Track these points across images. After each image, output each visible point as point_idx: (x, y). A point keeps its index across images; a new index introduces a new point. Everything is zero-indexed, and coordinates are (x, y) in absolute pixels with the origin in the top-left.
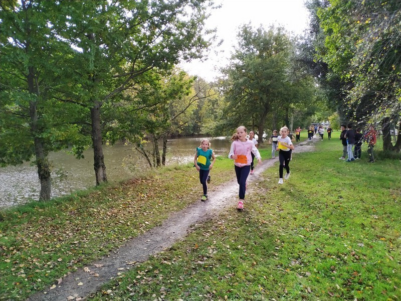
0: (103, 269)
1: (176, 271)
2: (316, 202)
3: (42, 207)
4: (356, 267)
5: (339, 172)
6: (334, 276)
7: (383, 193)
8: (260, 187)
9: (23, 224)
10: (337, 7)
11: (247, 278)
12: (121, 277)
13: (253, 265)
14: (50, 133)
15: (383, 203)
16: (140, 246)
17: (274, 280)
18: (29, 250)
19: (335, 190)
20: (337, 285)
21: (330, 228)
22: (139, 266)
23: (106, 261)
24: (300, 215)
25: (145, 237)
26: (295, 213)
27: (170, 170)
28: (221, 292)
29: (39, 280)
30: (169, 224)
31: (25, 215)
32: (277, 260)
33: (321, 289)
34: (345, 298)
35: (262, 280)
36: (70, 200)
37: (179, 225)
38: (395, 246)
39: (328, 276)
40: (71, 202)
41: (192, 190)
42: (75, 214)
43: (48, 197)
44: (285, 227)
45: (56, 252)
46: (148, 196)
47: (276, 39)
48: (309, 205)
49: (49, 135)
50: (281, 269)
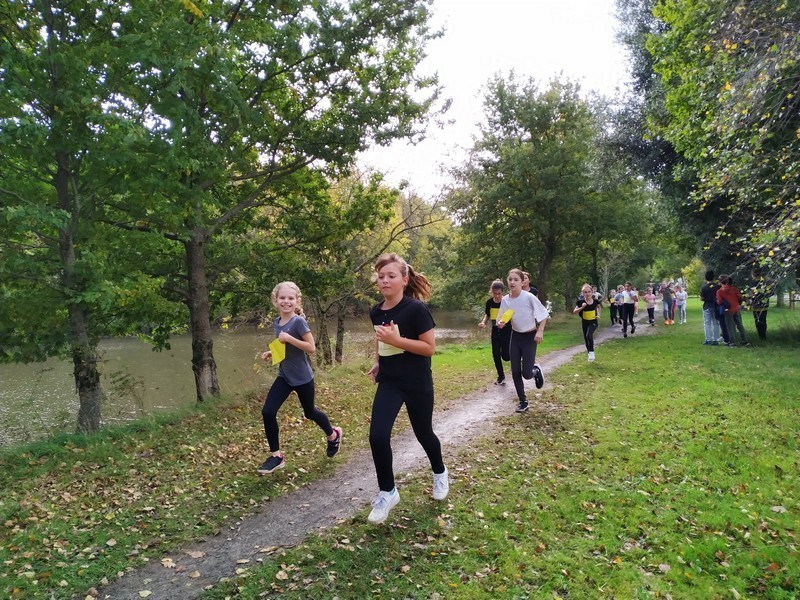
0: (205, 561)
1: (367, 564)
2: (668, 427)
3: (81, 444)
4: (774, 553)
6: (725, 572)
8: (544, 400)
9: (39, 477)
11: (526, 575)
12: (244, 576)
13: (538, 550)
16: (286, 516)
17: (587, 580)
18: (46, 526)
19: (710, 405)
20: (734, 591)
21: (705, 477)
22: (284, 554)
23: (211, 546)
24: (636, 452)
25: (298, 497)
26: (624, 449)
27: (352, 373)
29: (64, 583)
30: (349, 474)
31: (43, 461)
32: (590, 540)
35: (560, 581)
36: (140, 430)
39: (711, 573)
40: (143, 434)
42: (149, 456)
43: (94, 426)
44: (604, 475)
48: (655, 433)
49: (99, 295)
50: (601, 557)
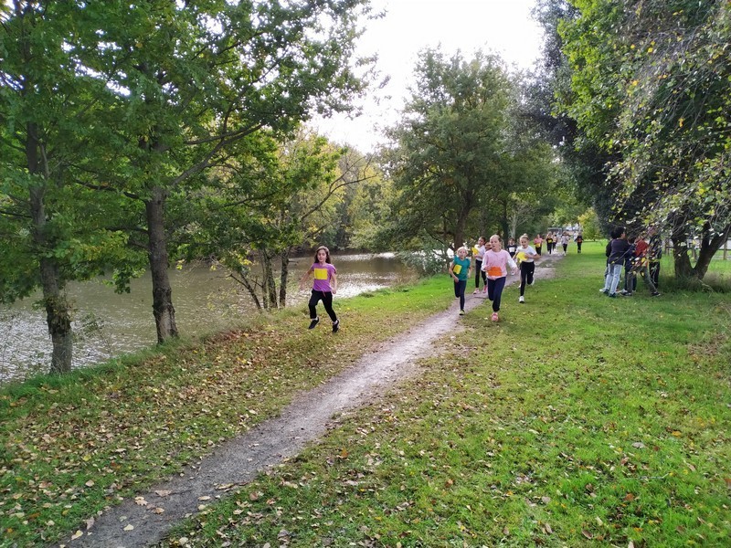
0: (172, 498)
1: (307, 500)
2: (558, 370)
3: (56, 385)
4: (631, 485)
5: (597, 316)
6: (592, 502)
7: (676, 352)
8: (457, 342)
9: (20, 418)
10: (593, 19)
11: (437, 508)
12: (205, 513)
13: (447, 485)
14: (69, 248)
15: (676, 370)
16: (241, 455)
17: (485, 512)
18: (31, 467)
19: (593, 348)
20: (598, 519)
21: (583, 417)
22: (239, 492)
23: (176, 484)
24: (530, 393)
25: (249, 437)
26: (521, 390)
27: (295, 315)
28: (390, 537)
29: (51, 522)
30: (293, 414)
31: (23, 402)
32: (489, 476)
33: (569, 526)
34: (612, 542)
35: (463, 513)
36: (109, 371)
37: (313, 415)
38: (698, 446)
39: (582, 503)
40: (111, 375)
41: (335, 351)
42: (118, 398)
43: (67, 367)
44: (504, 415)
45: (82, 469)
46: (254, 363)
47: (485, 77)
48: (546, 375)
49: (67, 252)
50: (497, 491)
